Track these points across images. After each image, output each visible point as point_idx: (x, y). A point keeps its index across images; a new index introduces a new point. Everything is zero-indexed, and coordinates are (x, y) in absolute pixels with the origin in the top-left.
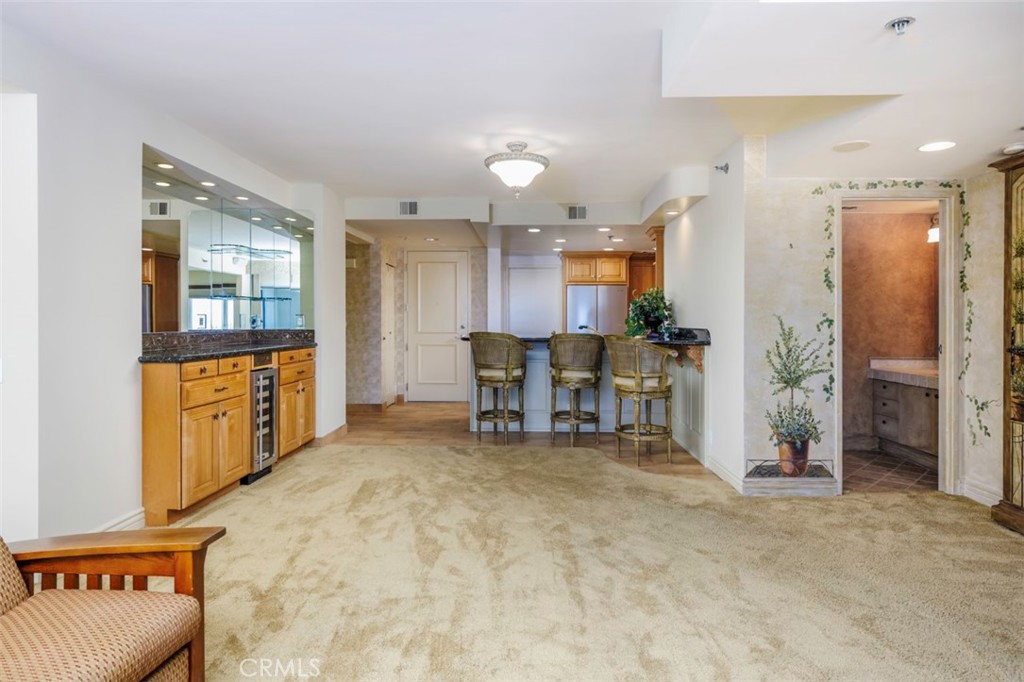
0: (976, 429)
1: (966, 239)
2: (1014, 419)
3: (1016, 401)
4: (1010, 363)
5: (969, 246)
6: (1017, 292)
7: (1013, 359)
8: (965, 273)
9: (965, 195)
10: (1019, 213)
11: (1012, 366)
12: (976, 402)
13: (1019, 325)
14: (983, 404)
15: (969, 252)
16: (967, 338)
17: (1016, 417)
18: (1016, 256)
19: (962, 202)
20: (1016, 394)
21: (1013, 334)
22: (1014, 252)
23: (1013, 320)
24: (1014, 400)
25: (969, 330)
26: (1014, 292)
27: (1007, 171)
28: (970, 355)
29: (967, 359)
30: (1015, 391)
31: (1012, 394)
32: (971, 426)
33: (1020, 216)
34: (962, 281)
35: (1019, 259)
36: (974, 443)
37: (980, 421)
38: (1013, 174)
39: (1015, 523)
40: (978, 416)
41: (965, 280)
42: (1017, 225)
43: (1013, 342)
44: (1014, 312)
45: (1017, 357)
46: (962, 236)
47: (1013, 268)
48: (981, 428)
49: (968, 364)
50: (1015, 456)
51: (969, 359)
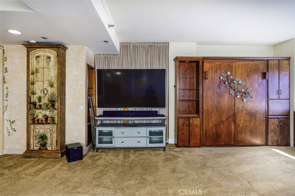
0: (10, 130)
1: (5, 66)
2: (31, 124)
3: (32, 118)
4: (29, 107)
5: (6, 69)
6: (32, 85)
7: (30, 106)
8: (5, 78)
9: (5, 51)
10: (32, 61)
11: (30, 108)
12: (10, 121)
13: (32, 95)
14: (13, 121)
15: (7, 71)
16: (6, 100)
17: (32, 123)
18: (31, 74)
19: (4, 53)
20: (31, 116)
21: (30, 98)
22: (30, 73)
23: (30, 94)
24: (30, 118)
25: (7, 97)
26: (30, 86)
27: (28, 48)
28: (7, 106)
29: (6, 107)
30: (31, 115)
31: (30, 116)
32: (8, 130)
33: (32, 63)
34: (4, 80)
35: (32, 76)
36: (9, 135)
37: (12, 127)
38: (30, 50)
39: (32, 156)
40: (11, 125)
41: (5, 80)
42: (31, 65)
43: (30, 100)
44: (30, 91)
45: (32, 105)
46: (4, 64)
47: (30, 78)
48: (12, 129)
49: (6, 109)
50: (31, 135)
51: (7, 107)
